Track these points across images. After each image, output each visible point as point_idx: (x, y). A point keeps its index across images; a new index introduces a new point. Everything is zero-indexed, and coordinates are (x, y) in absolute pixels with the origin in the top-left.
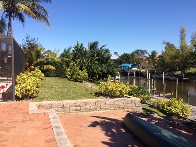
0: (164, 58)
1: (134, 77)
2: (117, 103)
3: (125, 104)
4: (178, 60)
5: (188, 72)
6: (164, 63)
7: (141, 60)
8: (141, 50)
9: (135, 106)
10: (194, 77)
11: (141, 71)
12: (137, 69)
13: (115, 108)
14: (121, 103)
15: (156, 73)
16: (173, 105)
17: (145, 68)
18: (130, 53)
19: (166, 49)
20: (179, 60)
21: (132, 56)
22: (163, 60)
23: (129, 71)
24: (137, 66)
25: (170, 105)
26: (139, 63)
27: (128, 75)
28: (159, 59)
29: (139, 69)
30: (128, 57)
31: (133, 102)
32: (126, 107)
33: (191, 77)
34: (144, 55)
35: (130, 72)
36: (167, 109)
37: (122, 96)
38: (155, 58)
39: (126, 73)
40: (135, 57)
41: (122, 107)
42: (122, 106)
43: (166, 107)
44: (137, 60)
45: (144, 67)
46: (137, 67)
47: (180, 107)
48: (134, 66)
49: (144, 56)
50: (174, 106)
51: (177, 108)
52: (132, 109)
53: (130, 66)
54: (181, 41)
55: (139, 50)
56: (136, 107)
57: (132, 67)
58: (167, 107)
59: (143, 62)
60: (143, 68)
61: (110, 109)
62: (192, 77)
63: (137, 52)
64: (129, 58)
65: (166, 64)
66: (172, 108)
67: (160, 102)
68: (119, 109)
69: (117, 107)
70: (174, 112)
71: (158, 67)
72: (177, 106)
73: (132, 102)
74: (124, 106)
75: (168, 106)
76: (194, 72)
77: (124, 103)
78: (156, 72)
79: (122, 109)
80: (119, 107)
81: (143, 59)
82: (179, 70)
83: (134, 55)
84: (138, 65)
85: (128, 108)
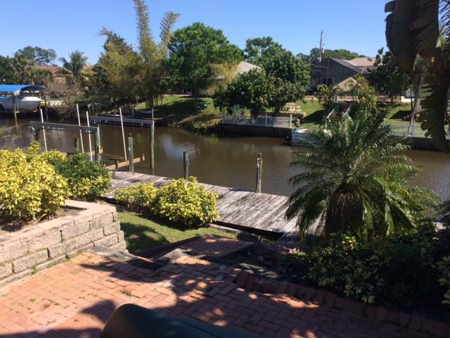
0: (105, 71)
1: (43, 124)
2: (39, 246)
3: (68, 242)
4: (137, 77)
5: (159, 103)
6: (107, 83)
7: (46, 75)
8: (39, 49)
9: (101, 235)
10: (172, 115)
11: (51, 105)
12: (40, 100)
13: (33, 268)
14: (53, 242)
15: (91, 107)
16: (179, 198)
17: (61, 96)
18: (12, 56)
19: (107, 50)
20: (141, 77)
21: (18, 64)
22: (104, 76)
23: (17, 105)
24: (38, 92)
25: (173, 199)
26: (42, 83)
27: (14, 118)
28: (94, 75)
29: (44, 98)
30: (7, 66)
31: (94, 225)
32: (75, 248)
33: (167, 115)
34: (48, 61)
35: (20, 109)
36: (168, 210)
37: (48, 209)
38: (83, 71)
39: (6, 111)
40: (27, 66)
41: (59, 255)
42: (58, 252)
43: (165, 205)
44: (35, 76)
45: (58, 95)
46: (37, 95)
47: (198, 200)
48: (28, 92)
49: (49, 64)
50: (183, 198)
51: (191, 202)
52: (96, 249)
53: (17, 92)
54: (140, 31)
55: (34, 47)
56: (107, 238)
57: (22, 95)
58: (167, 204)
59: (51, 79)
60: (54, 97)
61: (14, 279)
62: (169, 115)
63: (28, 52)
64: (10, 68)
65: (112, 86)
66: (180, 204)
67: (142, 192)
68: (49, 267)
69: (40, 260)
70: (186, 216)
71: (93, 94)
72: (192, 200)
73: (92, 225)
74: (68, 246)
75: (167, 201)
76: (170, 104)
77: (66, 237)
78: (89, 106)
79: (59, 261)
80: (50, 258)
81: (51, 74)
82: (140, 101)
83: (22, 59)
84: (40, 89)
85: (80, 252)
